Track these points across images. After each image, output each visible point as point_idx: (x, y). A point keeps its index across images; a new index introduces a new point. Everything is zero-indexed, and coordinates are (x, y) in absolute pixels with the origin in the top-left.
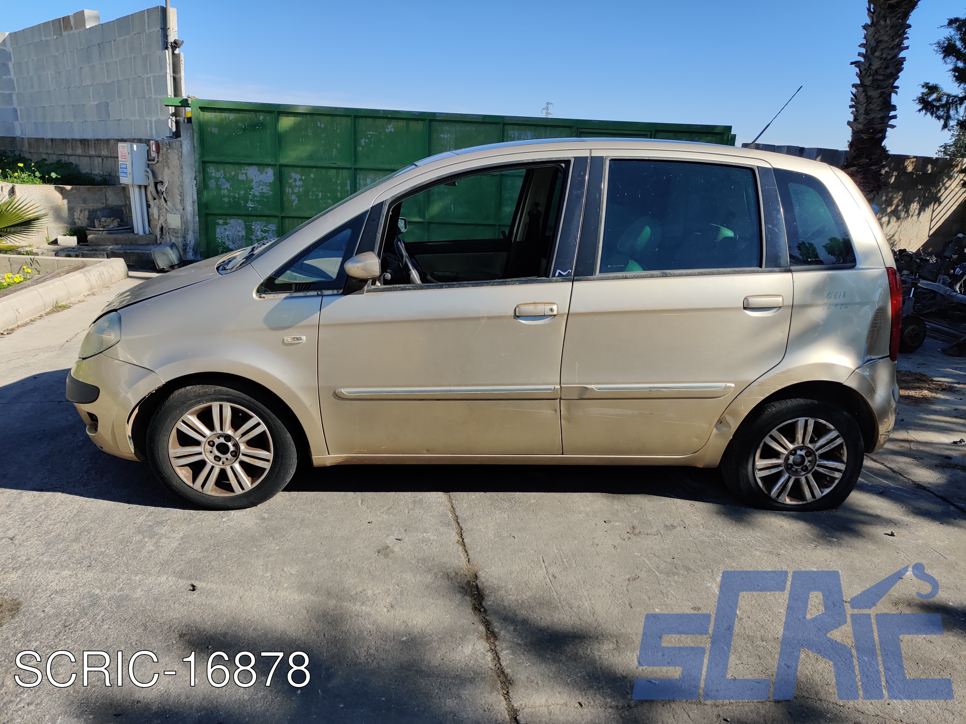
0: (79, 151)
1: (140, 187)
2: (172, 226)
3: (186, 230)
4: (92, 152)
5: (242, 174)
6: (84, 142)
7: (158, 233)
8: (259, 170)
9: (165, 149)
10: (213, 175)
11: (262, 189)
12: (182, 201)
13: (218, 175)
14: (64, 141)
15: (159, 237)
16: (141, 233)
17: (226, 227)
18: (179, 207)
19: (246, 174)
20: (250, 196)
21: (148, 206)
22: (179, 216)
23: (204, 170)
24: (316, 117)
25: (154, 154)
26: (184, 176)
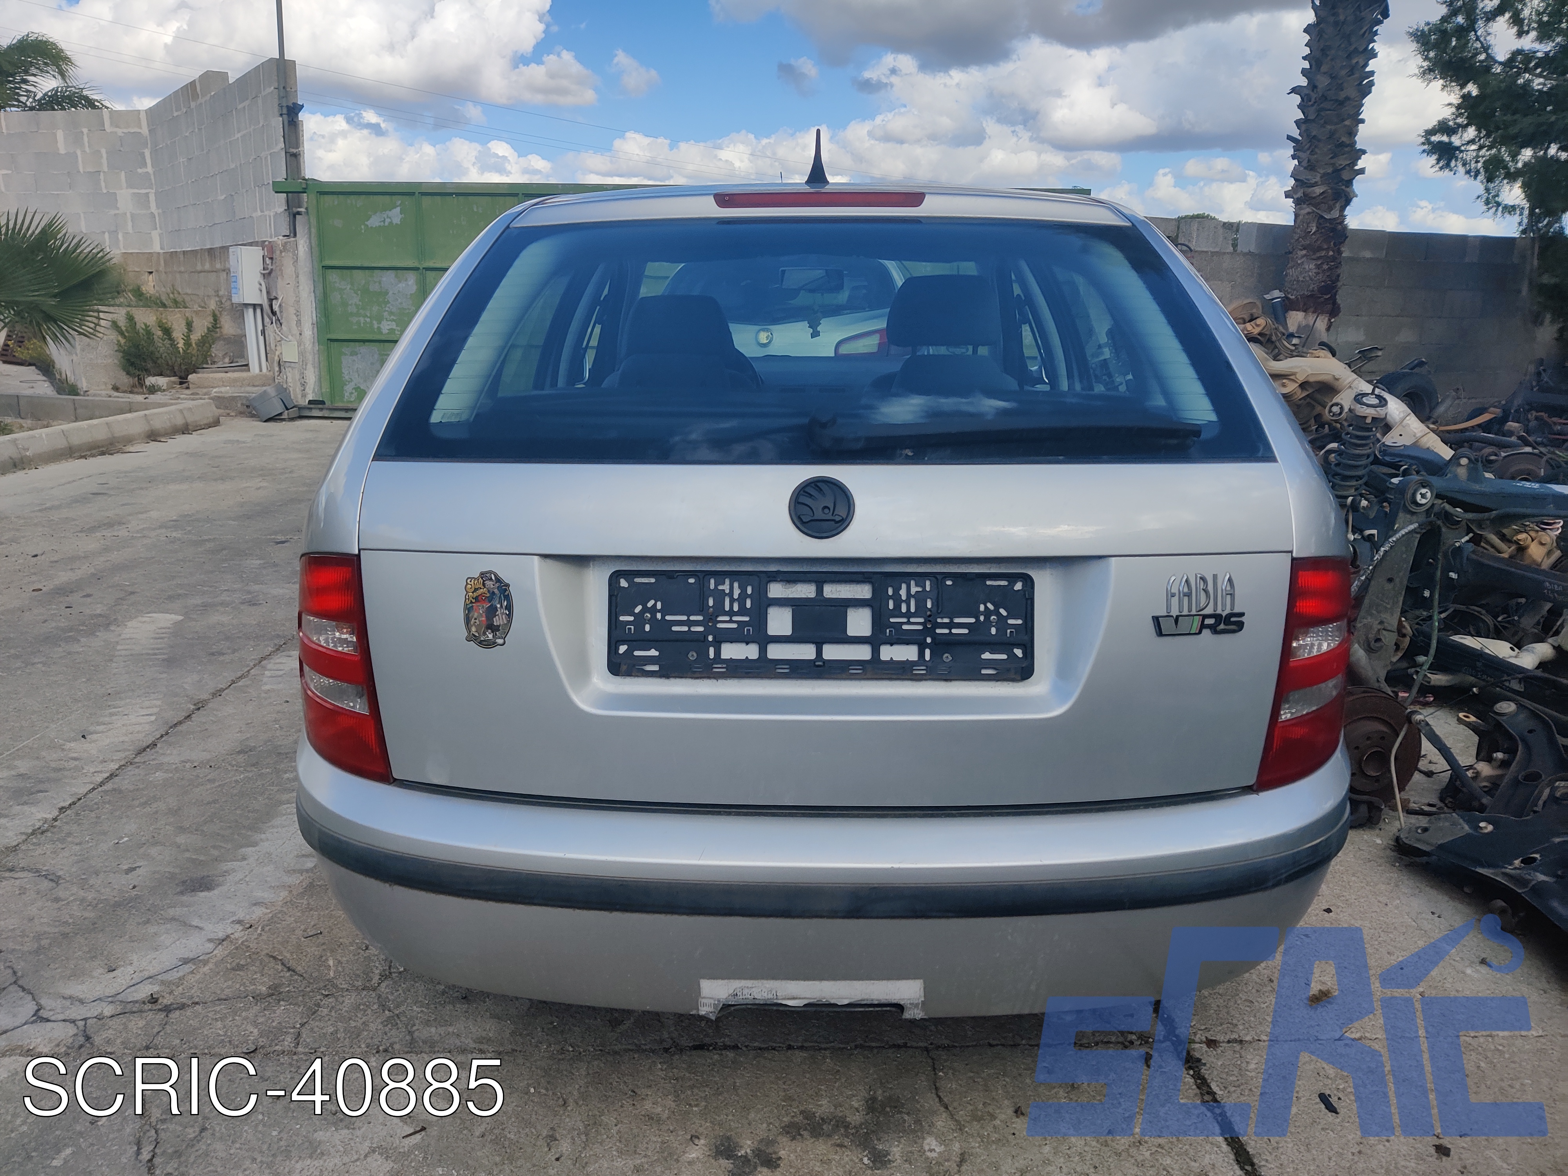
1: (254, 306)
2: (287, 359)
3: (304, 363)
5: (375, 282)
7: (277, 369)
8: (396, 276)
9: (279, 253)
10: (337, 285)
11: (401, 303)
12: (299, 322)
13: (342, 286)
15: (277, 374)
16: (257, 368)
17: (354, 358)
18: (295, 331)
19: (380, 283)
20: (386, 314)
21: (264, 334)
22: (297, 344)
23: (324, 280)
24: (470, 198)
25: (268, 261)
26: (301, 288)
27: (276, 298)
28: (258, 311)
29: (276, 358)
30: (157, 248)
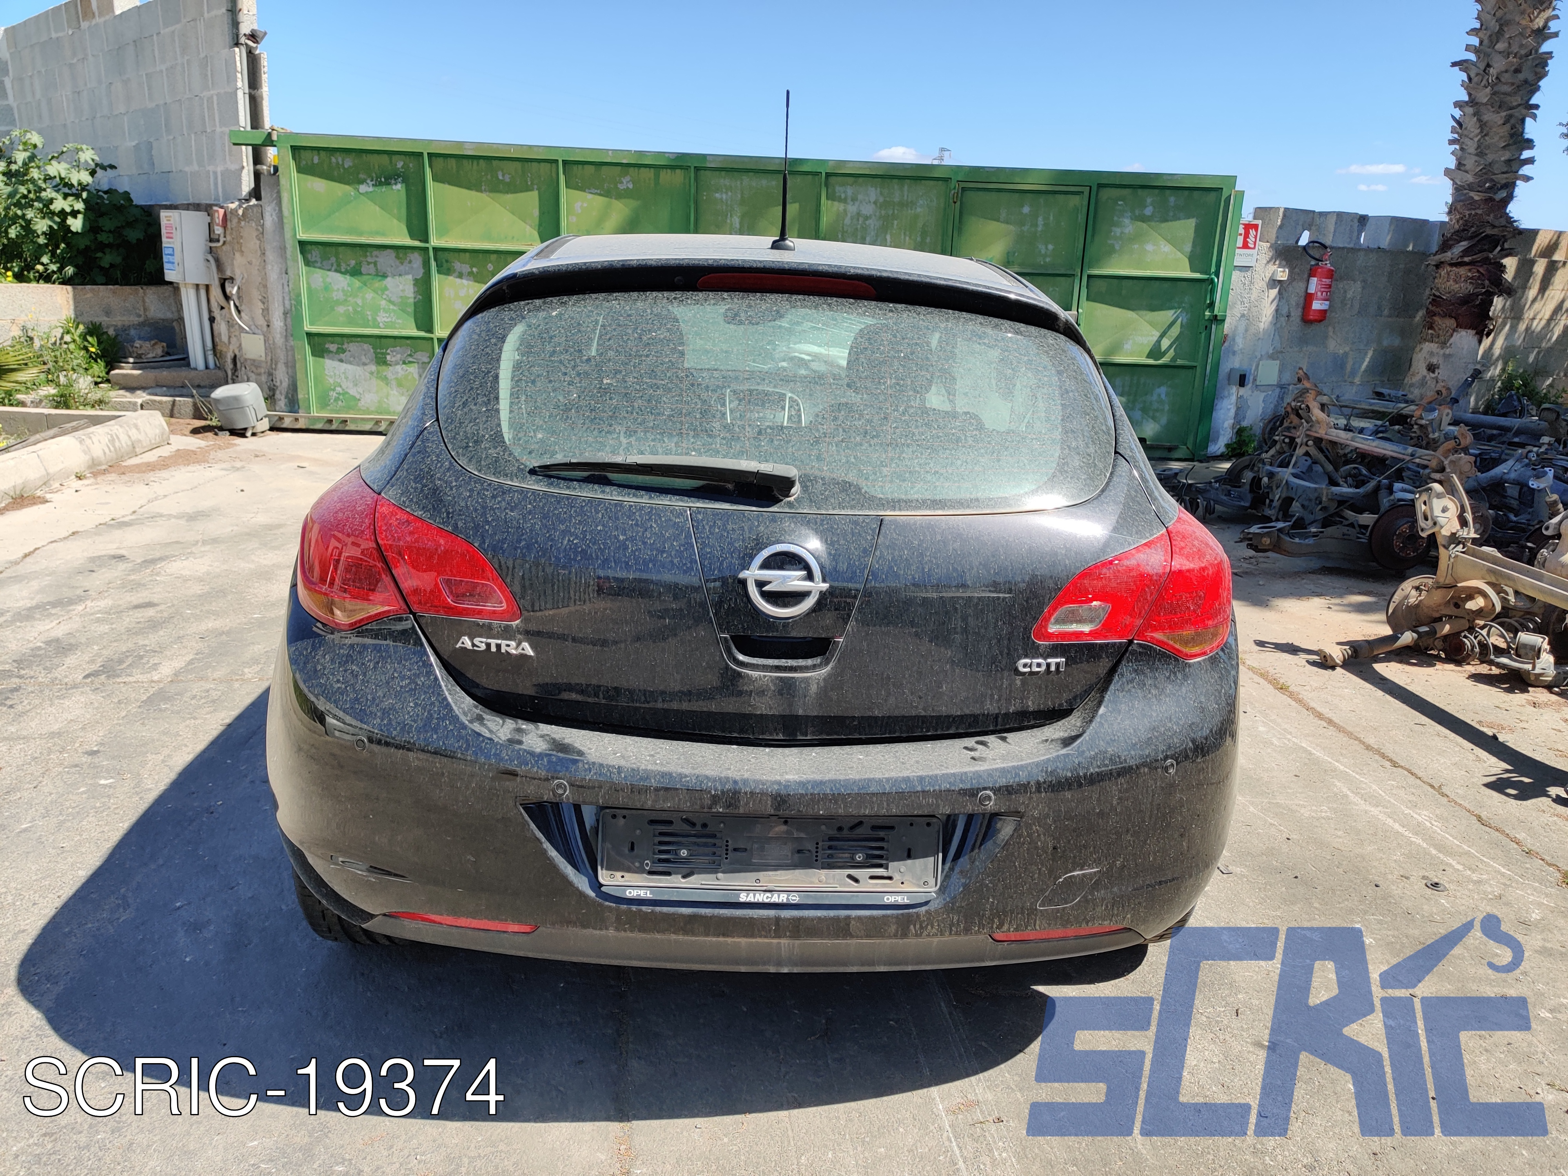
1: (197, 287)
2: (250, 356)
3: (274, 362)
5: (369, 263)
7: (229, 366)
8: (397, 257)
9: (235, 220)
10: (318, 265)
11: (403, 291)
12: (266, 311)
13: (327, 265)
15: (230, 373)
16: (201, 365)
17: (342, 356)
18: (261, 322)
19: (375, 264)
20: (383, 303)
21: (212, 320)
22: (262, 337)
23: (302, 258)
24: (495, 163)
25: (218, 230)
26: (269, 267)
27: (232, 279)
28: (203, 293)
29: (231, 354)
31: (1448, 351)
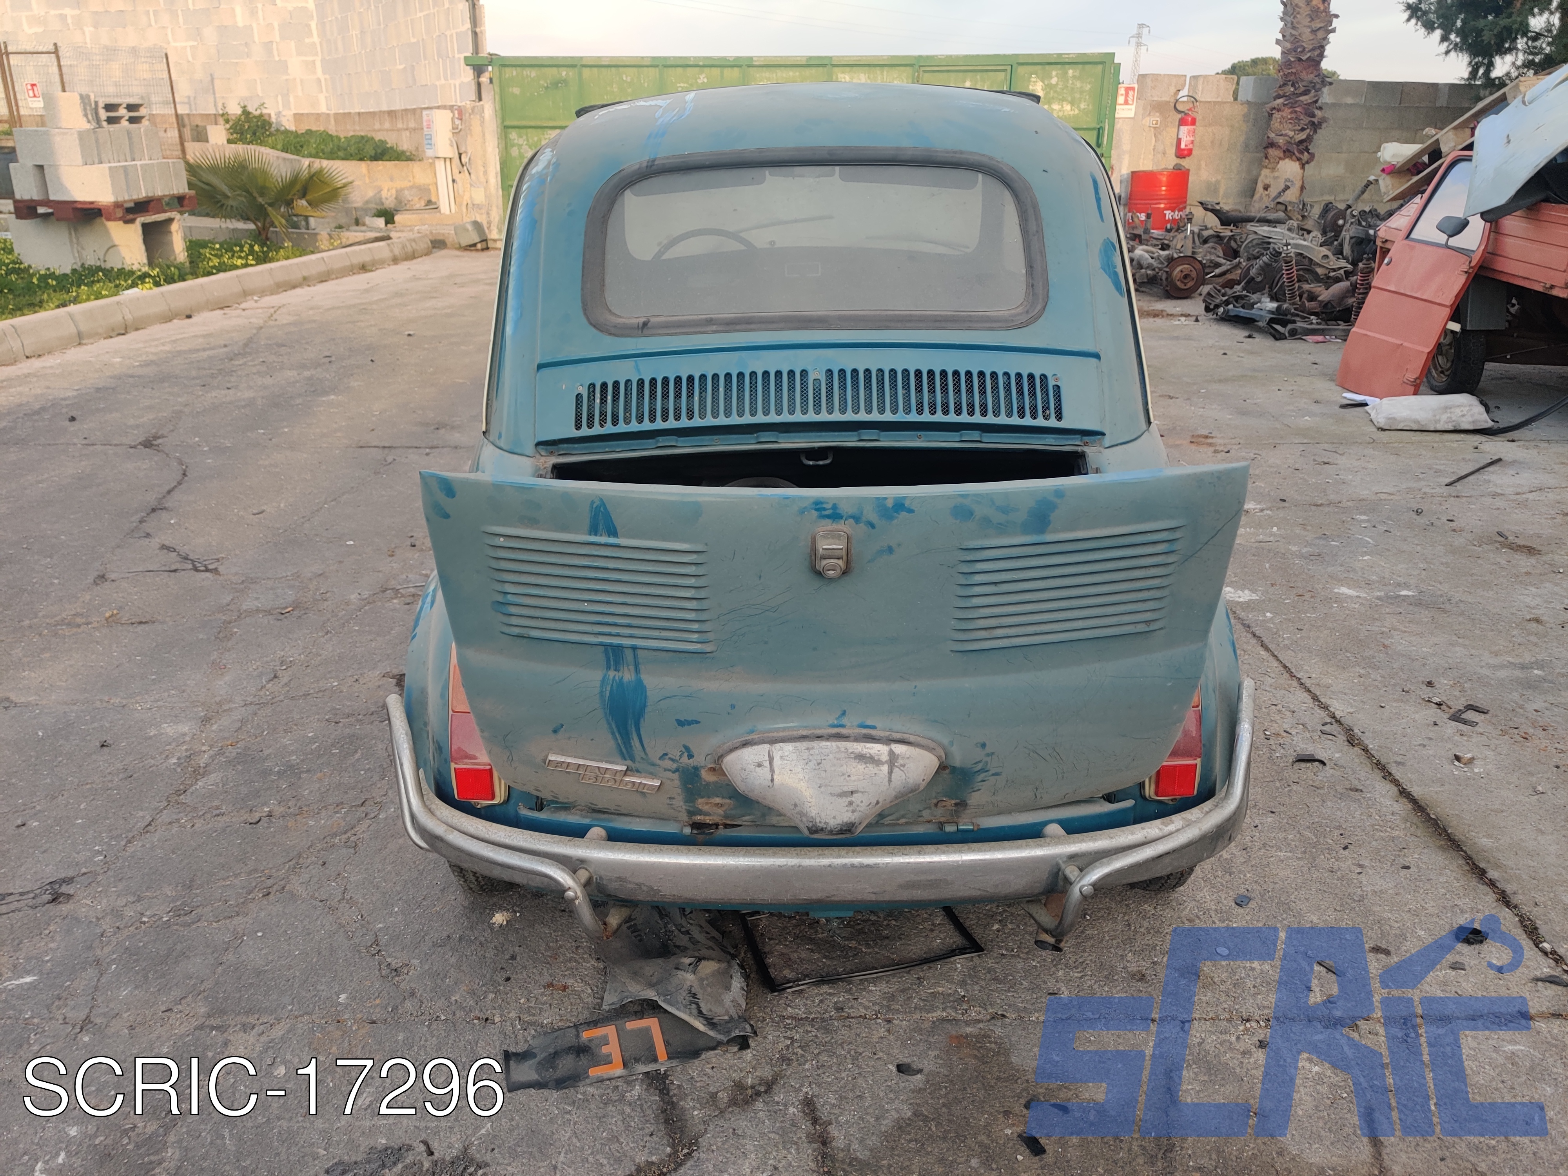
0: (387, 125)
1: (445, 159)
2: (476, 202)
3: (491, 205)
4: (400, 125)
6: (392, 114)
7: (465, 211)
9: (467, 115)
10: (516, 141)
12: (485, 173)
13: (521, 141)
14: (373, 114)
15: (465, 215)
16: (448, 212)
18: (483, 180)
21: (454, 181)
22: (483, 189)
23: (506, 137)
25: (457, 122)
26: (487, 144)
27: (466, 152)
28: (448, 163)
29: (465, 203)
30: (323, 109)
31: (1276, 174)
